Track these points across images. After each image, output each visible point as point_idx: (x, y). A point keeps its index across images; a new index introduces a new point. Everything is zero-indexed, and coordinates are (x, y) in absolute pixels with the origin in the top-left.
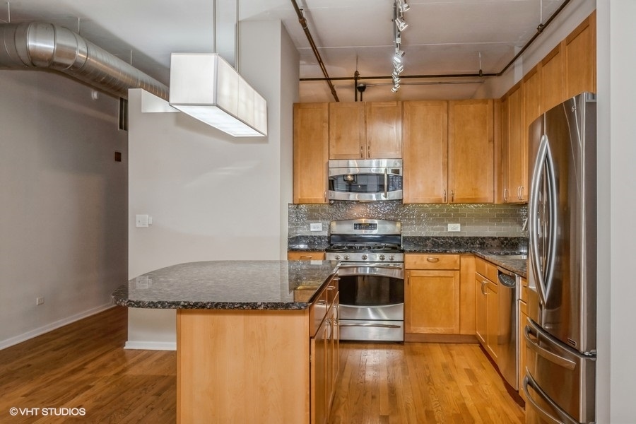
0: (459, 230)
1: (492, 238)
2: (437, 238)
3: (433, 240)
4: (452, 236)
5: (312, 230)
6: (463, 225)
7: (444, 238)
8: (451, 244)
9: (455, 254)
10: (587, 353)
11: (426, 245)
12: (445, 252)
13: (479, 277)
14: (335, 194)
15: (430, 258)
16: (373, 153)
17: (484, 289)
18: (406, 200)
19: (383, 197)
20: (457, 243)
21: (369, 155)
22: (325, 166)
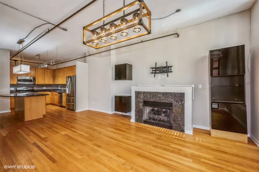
6: (46, 88)
7: (43, 90)
9: (47, 92)
11: (39, 91)
13: (52, 95)
14: (19, 83)
15: (42, 93)
16: (29, 76)
17: (54, 96)
18: (36, 84)
19: (31, 83)
20: (45, 90)
21: (28, 76)
22: (17, 77)
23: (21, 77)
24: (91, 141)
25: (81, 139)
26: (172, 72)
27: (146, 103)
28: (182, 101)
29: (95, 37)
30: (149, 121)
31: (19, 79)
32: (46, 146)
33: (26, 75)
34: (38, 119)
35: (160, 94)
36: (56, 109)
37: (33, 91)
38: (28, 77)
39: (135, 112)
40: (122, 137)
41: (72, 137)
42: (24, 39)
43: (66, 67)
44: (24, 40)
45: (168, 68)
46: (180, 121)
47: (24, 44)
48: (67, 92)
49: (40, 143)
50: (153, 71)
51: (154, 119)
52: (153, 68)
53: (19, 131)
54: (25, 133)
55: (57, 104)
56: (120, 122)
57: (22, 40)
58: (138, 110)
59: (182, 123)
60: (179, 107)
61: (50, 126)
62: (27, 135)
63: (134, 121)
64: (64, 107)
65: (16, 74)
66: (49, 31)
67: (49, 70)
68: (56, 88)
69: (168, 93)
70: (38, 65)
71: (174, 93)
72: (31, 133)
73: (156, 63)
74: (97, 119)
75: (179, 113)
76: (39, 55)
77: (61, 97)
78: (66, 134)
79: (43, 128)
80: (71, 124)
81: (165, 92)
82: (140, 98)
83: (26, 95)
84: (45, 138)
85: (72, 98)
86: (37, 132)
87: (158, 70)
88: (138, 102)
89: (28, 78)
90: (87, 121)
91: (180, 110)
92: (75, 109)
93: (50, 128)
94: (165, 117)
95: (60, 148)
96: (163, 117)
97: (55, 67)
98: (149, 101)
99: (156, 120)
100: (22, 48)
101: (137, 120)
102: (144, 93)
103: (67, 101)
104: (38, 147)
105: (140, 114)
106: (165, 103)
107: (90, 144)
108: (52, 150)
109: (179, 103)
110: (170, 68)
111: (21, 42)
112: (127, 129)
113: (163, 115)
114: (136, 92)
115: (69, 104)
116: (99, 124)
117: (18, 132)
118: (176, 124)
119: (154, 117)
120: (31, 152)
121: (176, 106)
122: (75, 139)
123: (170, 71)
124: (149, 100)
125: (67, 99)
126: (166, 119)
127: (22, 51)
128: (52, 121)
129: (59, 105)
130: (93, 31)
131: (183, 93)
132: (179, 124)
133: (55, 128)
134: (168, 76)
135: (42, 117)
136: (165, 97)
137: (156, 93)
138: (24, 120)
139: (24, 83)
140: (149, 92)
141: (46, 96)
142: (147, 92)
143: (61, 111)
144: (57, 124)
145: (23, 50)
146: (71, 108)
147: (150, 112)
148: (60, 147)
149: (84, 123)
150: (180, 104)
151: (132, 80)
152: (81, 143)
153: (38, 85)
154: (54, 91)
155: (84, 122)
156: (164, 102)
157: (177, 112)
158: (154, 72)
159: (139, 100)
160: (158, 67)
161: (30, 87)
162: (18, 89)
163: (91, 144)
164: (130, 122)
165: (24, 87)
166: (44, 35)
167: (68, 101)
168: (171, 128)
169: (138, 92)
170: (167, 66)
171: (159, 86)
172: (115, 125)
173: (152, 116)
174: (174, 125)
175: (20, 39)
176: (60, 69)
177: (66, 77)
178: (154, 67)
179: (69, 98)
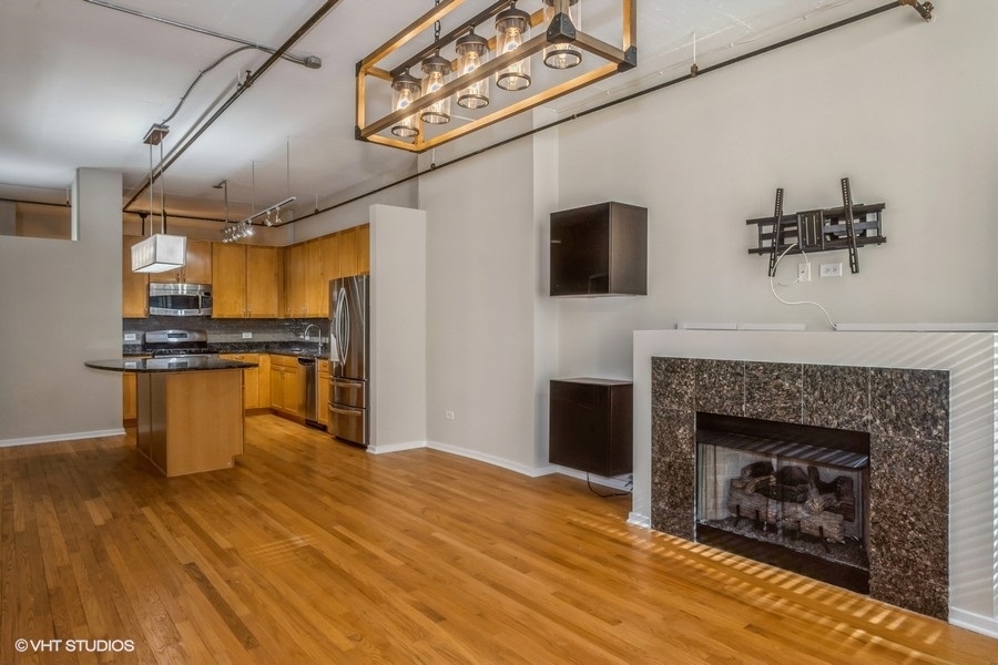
0: (250, 337)
2: (234, 343)
3: (231, 345)
4: (245, 341)
5: (127, 340)
6: (254, 333)
7: (240, 344)
8: (245, 347)
9: (256, 353)
11: (226, 349)
12: (249, 352)
13: (275, 367)
14: (155, 311)
15: (238, 356)
16: (188, 279)
17: (282, 374)
18: (214, 316)
19: (195, 312)
20: (250, 347)
21: (184, 281)
22: (145, 288)
23: (161, 286)
24: (408, 589)
25: (365, 576)
26: (884, 240)
27: (715, 428)
28: (935, 423)
29: (403, 102)
30: (728, 529)
31: (153, 293)
32: (228, 582)
33: (179, 275)
34: (213, 473)
35: (794, 378)
36: (288, 437)
37: (202, 347)
38: (185, 285)
39: (654, 473)
40: (554, 594)
41: (333, 560)
42: (166, 124)
43: (334, 235)
44: (167, 127)
45: (863, 219)
46: (917, 543)
47: (169, 143)
48: (334, 356)
49: (211, 569)
50: (763, 237)
51: (758, 522)
52: (762, 222)
53: (147, 511)
54: (162, 521)
55: (295, 412)
56: (570, 523)
57: (159, 126)
58: (670, 466)
59: (934, 561)
60: (911, 456)
61: (252, 505)
62: (170, 530)
63: (647, 526)
64: (324, 428)
65: (143, 274)
66: (250, 80)
67: (263, 251)
68: (291, 337)
69: (842, 369)
70: (222, 231)
71: (879, 371)
72: (184, 526)
73: (780, 193)
74: (457, 495)
75: (911, 496)
76: (223, 185)
77: (310, 378)
78: (308, 546)
79: (227, 513)
80: (339, 508)
81: (826, 367)
82: (681, 397)
83: (179, 364)
84: (229, 550)
85: (352, 382)
86: (204, 524)
87: (795, 234)
88: (669, 418)
89: (183, 289)
90: (409, 502)
91: (917, 479)
92: (368, 441)
93: (253, 514)
94: (828, 515)
95: (280, 600)
96: (812, 513)
97: (287, 237)
98: (728, 417)
99: (772, 528)
100: (159, 160)
101: (659, 521)
102: (701, 366)
103: (336, 399)
104: (202, 581)
105: (680, 487)
106: (821, 428)
107: (400, 600)
108: (247, 598)
109: (909, 432)
110: (870, 218)
111: (156, 136)
112: (596, 558)
113: (816, 502)
114: (657, 363)
115: (340, 415)
116: (460, 518)
117: (143, 515)
118: (894, 563)
119: (762, 511)
120: (175, 593)
121: (890, 455)
122: (343, 571)
123: (870, 233)
124: (729, 409)
125: (332, 387)
126: (832, 526)
127: (160, 173)
128: (265, 485)
129: (303, 416)
130: (398, 76)
131: (938, 373)
132: (909, 563)
133: (274, 518)
134: (854, 266)
135: (230, 464)
136: (822, 396)
137: (769, 368)
138: (165, 470)
139: (171, 312)
140: (728, 363)
141: (246, 370)
142: (720, 363)
143: (311, 447)
144: (284, 502)
145: (164, 169)
146: (353, 438)
147: (740, 479)
148: (277, 591)
149: (397, 509)
150: (916, 442)
151: (644, 292)
152: (361, 590)
153: (222, 321)
154: (284, 351)
155: (397, 505)
156: (817, 422)
157: (897, 490)
158: (767, 243)
159: (675, 407)
160: (795, 217)
161: (191, 331)
162: (152, 337)
163: (404, 600)
164: (625, 528)
165: (171, 332)
166: (234, 97)
167: (341, 398)
168: (857, 581)
169: (666, 360)
170: (846, 208)
171: (802, 327)
172: (536, 534)
173: (748, 503)
174: (878, 568)
175: (155, 125)
176: (308, 242)
177: (332, 283)
178: (771, 214)
179: (341, 384)
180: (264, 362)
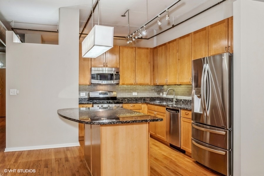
0: (137, 95)
1: (147, 97)
2: (129, 98)
3: (127, 99)
4: (134, 97)
5: (81, 95)
6: (138, 93)
7: (131, 98)
8: (134, 100)
9: (140, 103)
10: (229, 129)
11: (125, 101)
12: (137, 103)
14: (94, 81)
15: (131, 105)
16: (108, 65)
18: (121, 84)
19: (112, 82)
20: (136, 100)
22: (90, 70)
23: (96, 69)
31: (93, 72)
33: (104, 63)
38: (107, 68)
68: (155, 95)
89: (106, 71)
161: (110, 91)
162: (92, 94)
165: (100, 92)
180: (144, 108)
